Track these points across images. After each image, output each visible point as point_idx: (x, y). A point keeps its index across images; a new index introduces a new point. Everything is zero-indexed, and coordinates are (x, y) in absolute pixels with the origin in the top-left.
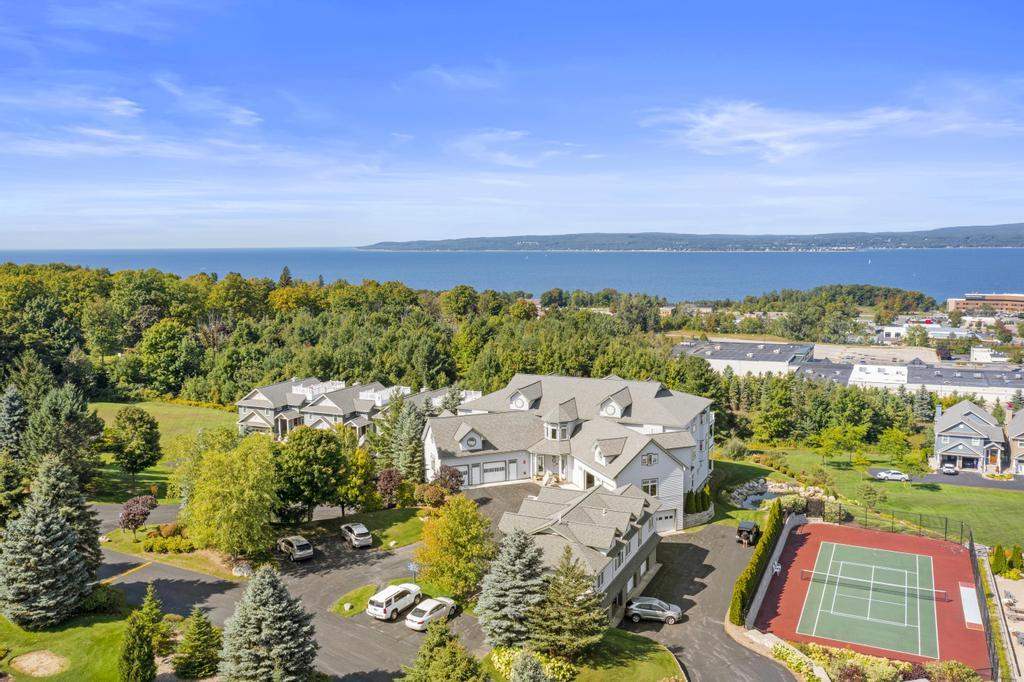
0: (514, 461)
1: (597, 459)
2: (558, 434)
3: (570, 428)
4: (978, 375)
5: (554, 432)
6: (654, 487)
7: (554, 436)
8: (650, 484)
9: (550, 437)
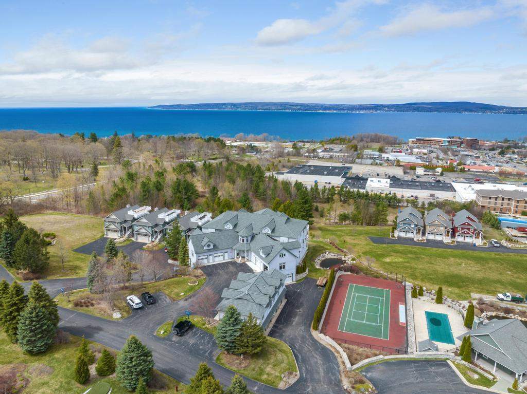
0: (227, 252)
1: (261, 254)
2: (245, 240)
3: (249, 239)
4: (418, 184)
5: (243, 240)
6: (284, 266)
7: (243, 241)
8: (282, 265)
9: (241, 242)
